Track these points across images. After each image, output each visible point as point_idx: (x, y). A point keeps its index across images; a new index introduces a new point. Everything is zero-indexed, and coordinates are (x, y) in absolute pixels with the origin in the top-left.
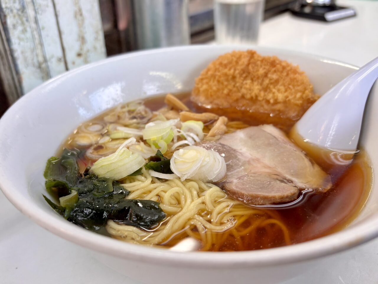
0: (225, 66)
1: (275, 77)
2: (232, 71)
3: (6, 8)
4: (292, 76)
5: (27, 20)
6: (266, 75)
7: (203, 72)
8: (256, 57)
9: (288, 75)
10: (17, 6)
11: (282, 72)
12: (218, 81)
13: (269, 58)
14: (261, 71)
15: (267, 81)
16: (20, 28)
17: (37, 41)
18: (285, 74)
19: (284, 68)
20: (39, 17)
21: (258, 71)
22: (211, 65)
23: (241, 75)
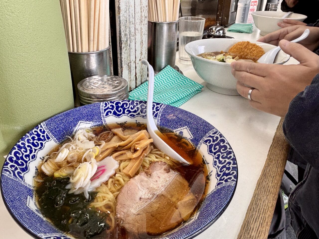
0: (240, 45)
1: (254, 49)
2: (241, 47)
3: (123, 40)
4: (259, 49)
5: (127, 45)
6: (252, 48)
7: (233, 46)
8: (249, 43)
9: (258, 49)
10: (126, 40)
11: (256, 48)
12: (237, 49)
13: (253, 44)
14: (250, 47)
15: (252, 50)
16: (125, 48)
17: (129, 54)
18: (257, 48)
19: (257, 47)
20: (131, 44)
21: (249, 47)
22: (235, 44)
23: (244, 48)
